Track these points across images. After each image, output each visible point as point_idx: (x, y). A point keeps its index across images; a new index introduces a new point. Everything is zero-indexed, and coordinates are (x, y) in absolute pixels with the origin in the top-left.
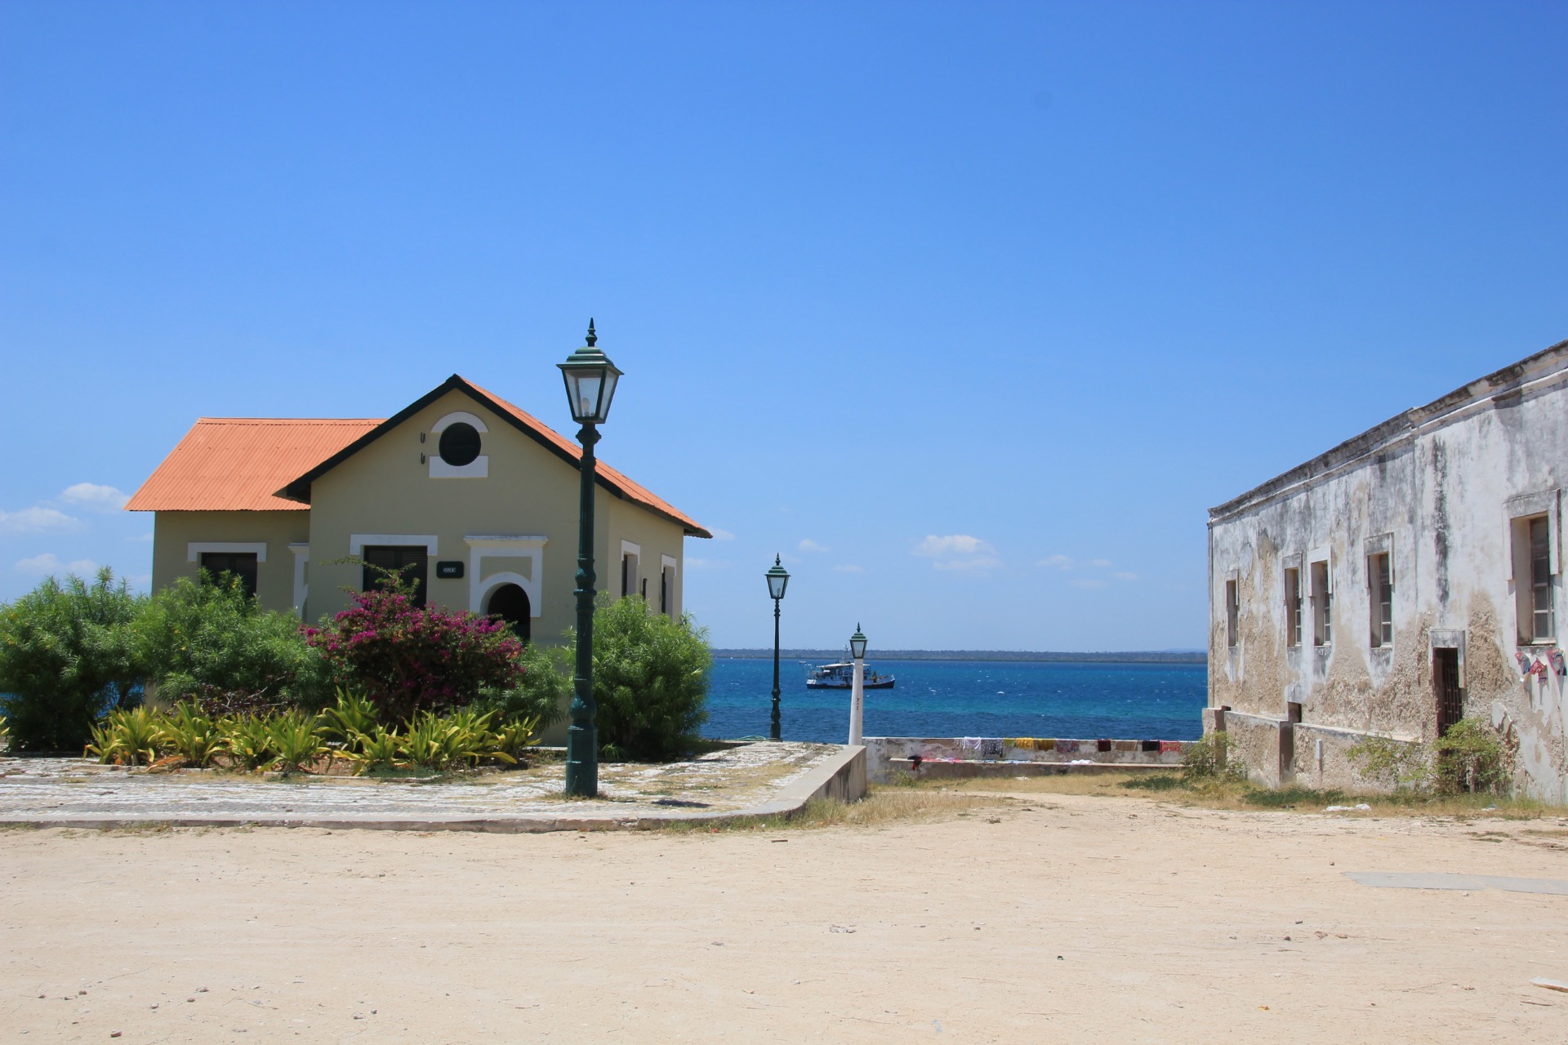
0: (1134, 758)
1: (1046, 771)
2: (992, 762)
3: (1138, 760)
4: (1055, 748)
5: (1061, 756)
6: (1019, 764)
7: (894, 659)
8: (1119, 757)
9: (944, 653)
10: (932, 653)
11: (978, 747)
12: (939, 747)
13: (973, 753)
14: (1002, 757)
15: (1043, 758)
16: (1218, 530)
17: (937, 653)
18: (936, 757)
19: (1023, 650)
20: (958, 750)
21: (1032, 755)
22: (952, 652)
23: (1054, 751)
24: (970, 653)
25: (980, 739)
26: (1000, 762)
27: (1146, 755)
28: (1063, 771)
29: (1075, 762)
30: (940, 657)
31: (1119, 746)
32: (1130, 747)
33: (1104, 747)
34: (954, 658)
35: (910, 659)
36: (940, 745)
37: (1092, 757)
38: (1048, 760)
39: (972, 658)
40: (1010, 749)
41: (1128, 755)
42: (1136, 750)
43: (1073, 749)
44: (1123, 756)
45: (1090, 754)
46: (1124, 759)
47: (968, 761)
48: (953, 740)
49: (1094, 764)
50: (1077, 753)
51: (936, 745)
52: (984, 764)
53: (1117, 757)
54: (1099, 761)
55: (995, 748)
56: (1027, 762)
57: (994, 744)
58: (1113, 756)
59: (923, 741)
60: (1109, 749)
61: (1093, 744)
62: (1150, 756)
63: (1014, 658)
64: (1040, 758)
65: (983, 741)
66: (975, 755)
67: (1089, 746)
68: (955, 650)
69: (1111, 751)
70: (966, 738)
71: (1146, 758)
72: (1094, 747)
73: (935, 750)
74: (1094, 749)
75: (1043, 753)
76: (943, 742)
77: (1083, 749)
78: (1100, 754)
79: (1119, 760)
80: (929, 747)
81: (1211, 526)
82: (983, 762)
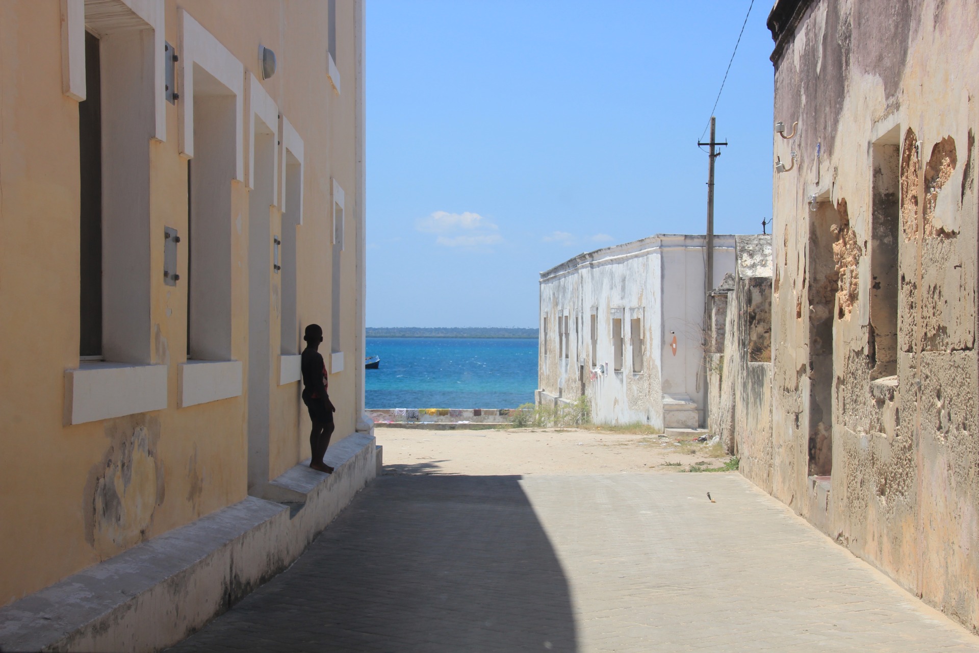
0: (495, 419)
1: (443, 427)
2: (412, 423)
3: (497, 420)
4: (449, 414)
5: (452, 419)
6: (427, 424)
7: (386, 337)
8: (486, 419)
9: (437, 330)
10: (426, 330)
11: (404, 414)
12: (381, 415)
13: (401, 417)
14: (418, 420)
15: (442, 420)
16: (543, 286)
17: (431, 330)
18: (379, 420)
19: (516, 327)
20: (393, 416)
21: (435, 419)
22: (445, 329)
23: (448, 416)
24: (463, 330)
25: (405, 409)
26: (416, 423)
27: (501, 418)
28: (453, 428)
29: (460, 422)
30: (433, 334)
31: (486, 413)
32: (492, 413)
33: (477, 413)
34: (448, 335)
35: (403, 337)
36: (382, 413)
37: (470, 419)
38: (444, 421)
39: (465, 335)
40: (423, 415)
41: (491, 417)
42: (496, 415)
43: (459, 415)
44: (488, 418)
45: (469, 418)
46: (489, 420)
47: (398, 422)
48: (390, 410)
49: (471, 423)
50: (462, 417)
51: (379, 413)
52: (407, 424)
53: (484, 419)
54: (474, 422)
55: (413, 414)
56: (433, 423)
57: (414, 413)
58: (482, 419)
59: (372, 411)
60: (480, 414)
61: (471, 412)
62: (504, 418)
63: (506, 335)
64: (440, 421)
65: (407, 411)
66: (402, 419)
67: (469, 412)
68: (449, 327)
69: (482, 416)
70: (397, 409)
71: (501, 420)
72: (471, 414)
73: (378, 416)
74: (471, 415)
75: (442, 417)
76: (383, 412)
77: (465, 415)
78: (475, 417)
79: (486, 421)
80: (375, 414)
81: (541, 283)
82: (406, 423)
